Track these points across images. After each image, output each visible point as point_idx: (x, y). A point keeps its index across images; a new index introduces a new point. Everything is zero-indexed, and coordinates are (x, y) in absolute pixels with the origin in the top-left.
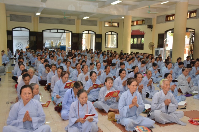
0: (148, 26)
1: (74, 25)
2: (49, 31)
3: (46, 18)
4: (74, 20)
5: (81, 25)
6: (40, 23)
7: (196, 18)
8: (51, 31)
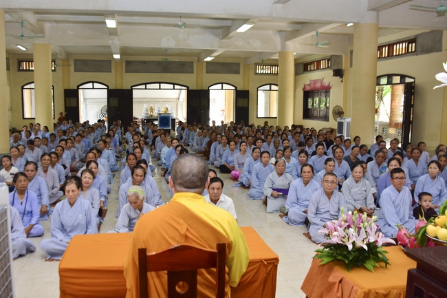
0: (334, 71)
1: (193, 73)
2: (143, 87)
3: (138, 62)
4: (193, 63)
5: (207, 72)
6: (126, 72)
7: (417, 55)
8: (148, 86)
